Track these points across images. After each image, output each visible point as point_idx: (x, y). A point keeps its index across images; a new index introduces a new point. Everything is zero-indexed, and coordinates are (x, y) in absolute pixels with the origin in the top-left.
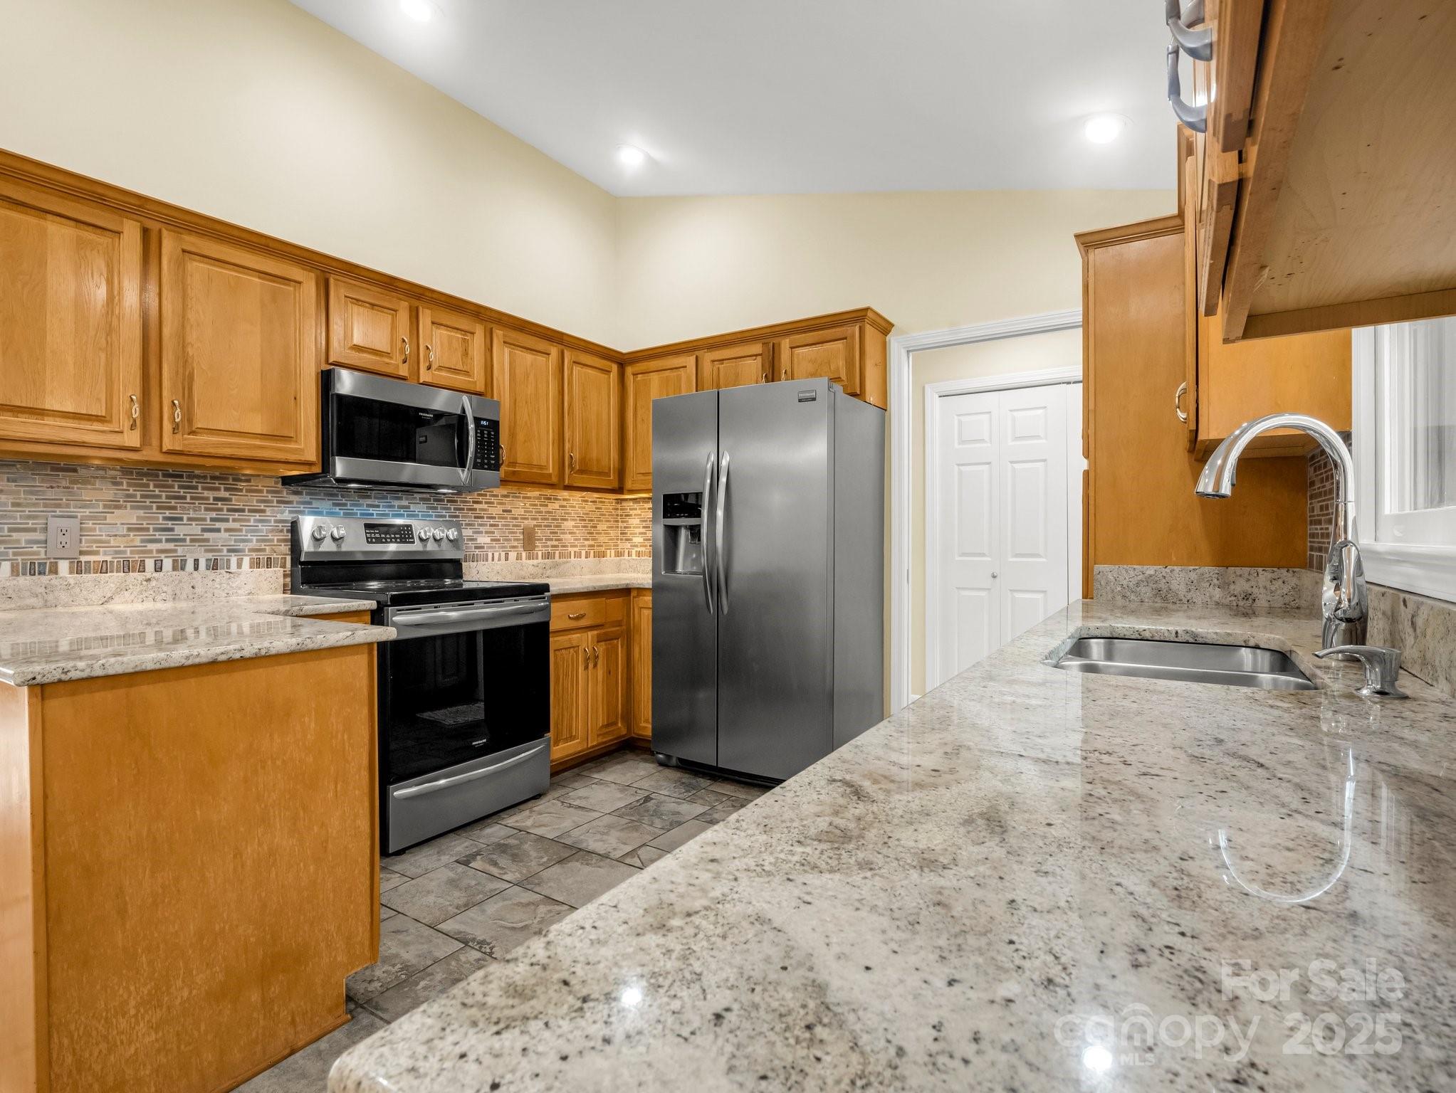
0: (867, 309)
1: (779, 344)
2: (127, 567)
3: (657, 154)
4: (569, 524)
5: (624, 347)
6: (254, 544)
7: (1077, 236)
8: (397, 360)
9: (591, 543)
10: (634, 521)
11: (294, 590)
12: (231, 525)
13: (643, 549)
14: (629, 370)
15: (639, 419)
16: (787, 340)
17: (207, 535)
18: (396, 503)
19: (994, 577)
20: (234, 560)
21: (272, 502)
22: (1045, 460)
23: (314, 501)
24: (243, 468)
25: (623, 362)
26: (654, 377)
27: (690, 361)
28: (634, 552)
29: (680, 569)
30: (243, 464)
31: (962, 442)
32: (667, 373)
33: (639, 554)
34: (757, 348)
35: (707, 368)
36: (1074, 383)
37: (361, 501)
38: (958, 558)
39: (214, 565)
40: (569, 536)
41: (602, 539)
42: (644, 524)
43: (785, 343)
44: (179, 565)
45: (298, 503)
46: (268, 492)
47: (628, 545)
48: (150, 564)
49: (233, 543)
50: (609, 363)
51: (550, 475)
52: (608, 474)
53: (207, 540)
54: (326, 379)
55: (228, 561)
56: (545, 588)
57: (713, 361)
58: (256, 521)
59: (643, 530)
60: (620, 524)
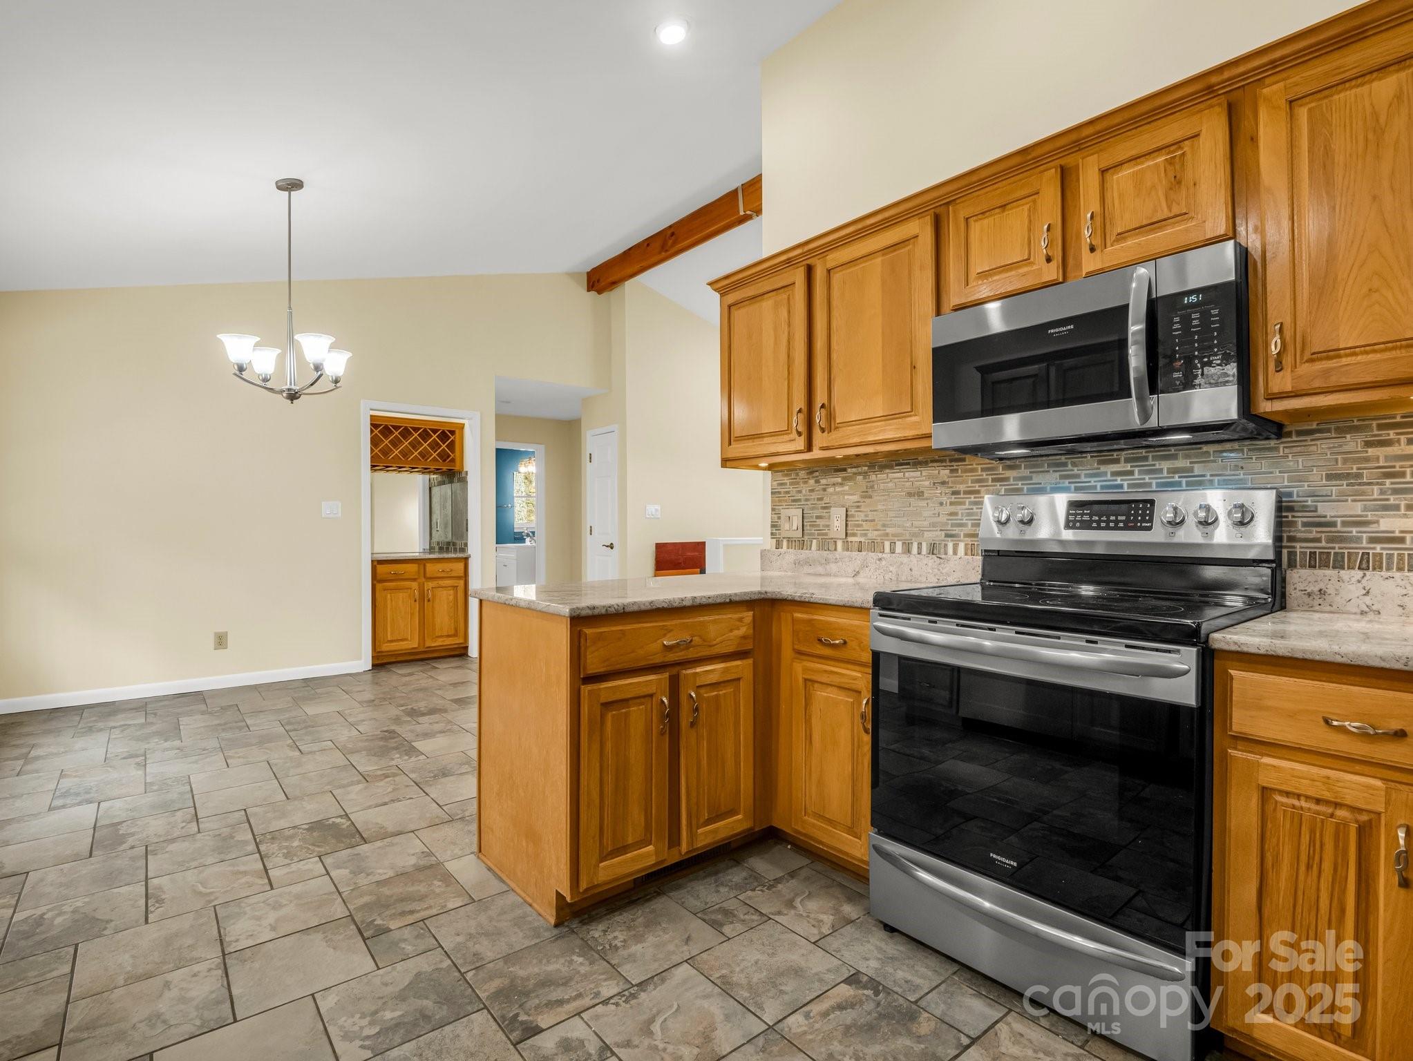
2: (873, 548)
6: (968, 529)
20: (950, 546)
21: (986, 480)
23: (1034, 475)
37: (1103, 468)
39: (933, 550)
44: (907, 548)
45: (1016, 479)
46: (983, 470)
48: (887, 545)
49: (949, 528)
55: (946, 546)
58: (971, 503)
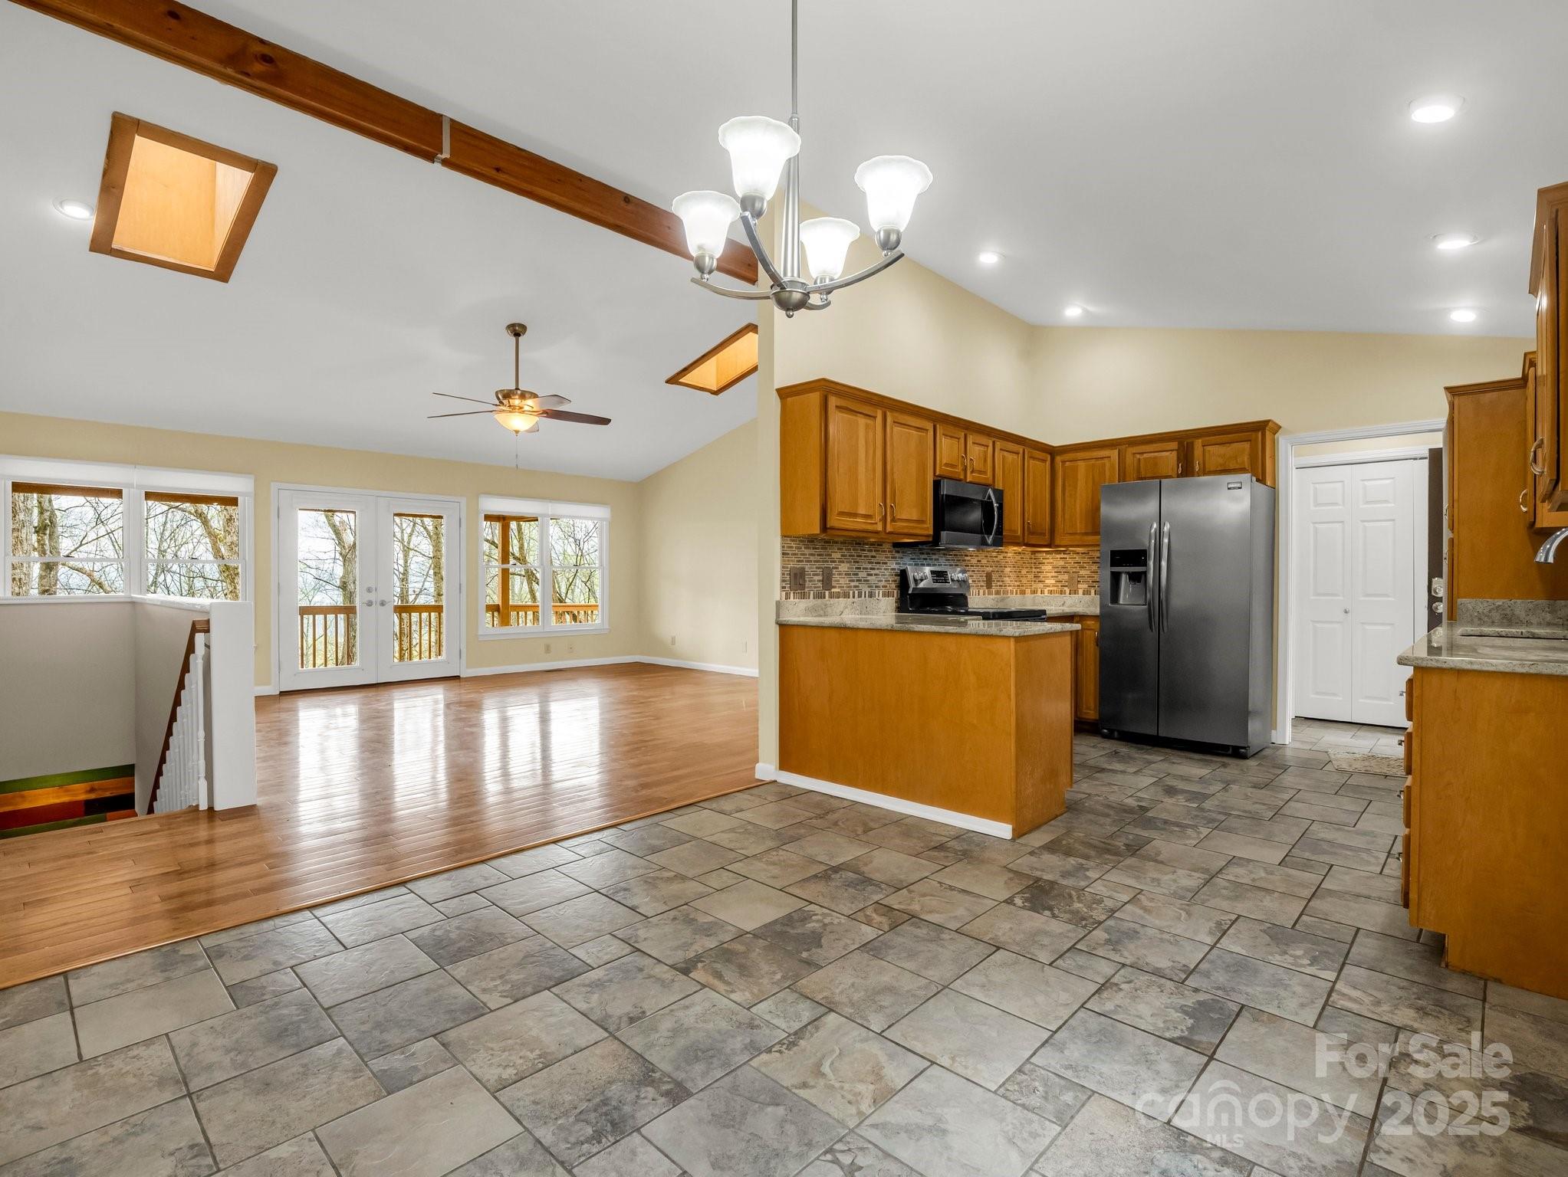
0: (1269, 421)
1: (1192, 443)
2: (846, 595)
3: (1091, 308)
4: (1008, 570)
5: (1055, 442)
6: (883, 583)
7: (1447, 389)
8: (959, 469)
9: (1018, 583)
10: (1047, 568)
11: (899, 612)
12: (877, 572)
13: (1055, 588)
14: (1058, 459)
15: (1067, 494)
16: (1200, 440)
17: (869, 578)
18: (934, 557)
19: (1346, 612)
20: (877, 593)
21: (889, 558)
22: (1394, 520)
24: (869, 538)
25: (1052, 452)
26: (1080, 463)
27: (1114, 454)
28: (1046, 591)
29: (1121, 602)
30: (869, 535)
31: (1317, 504)
32: (1093, 462)
33: (1051, 592)
34: (1174, 445)
35: (1129, 459)
36: (1421, 459)
37: (930, 556)
38: (1312, 598)
39: (871, 595)
40: (1007, 579)
41: (1024, 580)
42: (1056, 570)
43: (1198, 444)
44: (860, 596)
46: (888, 552)
47: (1041, 585)
48: (851, 593)
49: (877, 582)
50: (1044, 454)
51: (1018, 537)
52: (1044, 534)
53: (868, 581)
54: (937, 485)
55: (875, 593)
56: (1044, 612)
57: (1134, 454)
58: (885, 569)
59: (1056, 574)
60: (1034, 570)
